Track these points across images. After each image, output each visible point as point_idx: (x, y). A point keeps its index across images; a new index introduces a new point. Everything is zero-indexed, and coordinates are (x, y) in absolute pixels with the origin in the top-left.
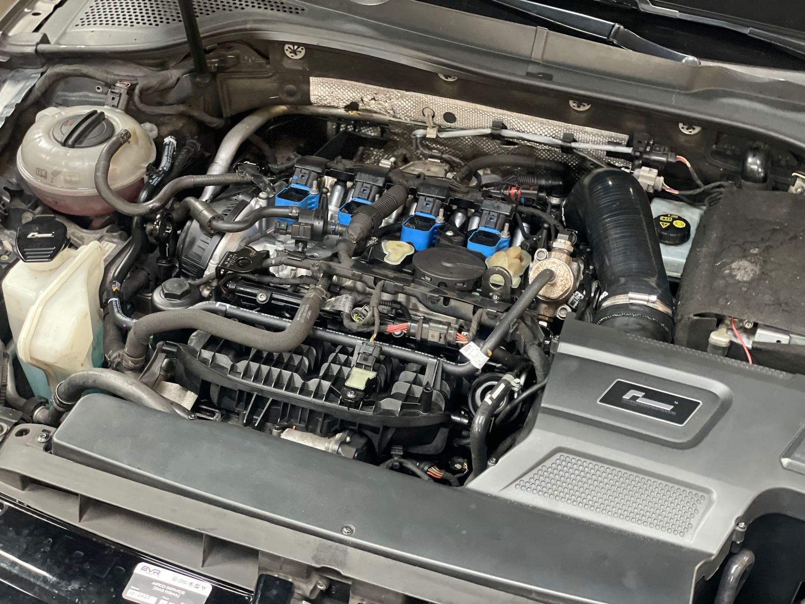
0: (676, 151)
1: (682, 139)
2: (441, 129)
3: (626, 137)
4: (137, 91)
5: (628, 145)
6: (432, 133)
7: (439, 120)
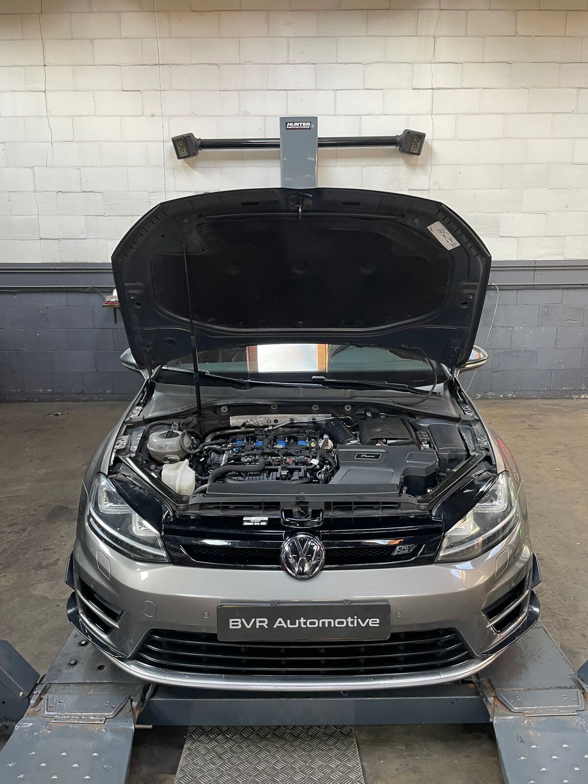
0: (346, 415)
1: (347, 412)
2: (273, 426)
3: (331, 415)
4: (181, 424)
5: (332, 417)
6: (271, 428)
7: (273, 423)
